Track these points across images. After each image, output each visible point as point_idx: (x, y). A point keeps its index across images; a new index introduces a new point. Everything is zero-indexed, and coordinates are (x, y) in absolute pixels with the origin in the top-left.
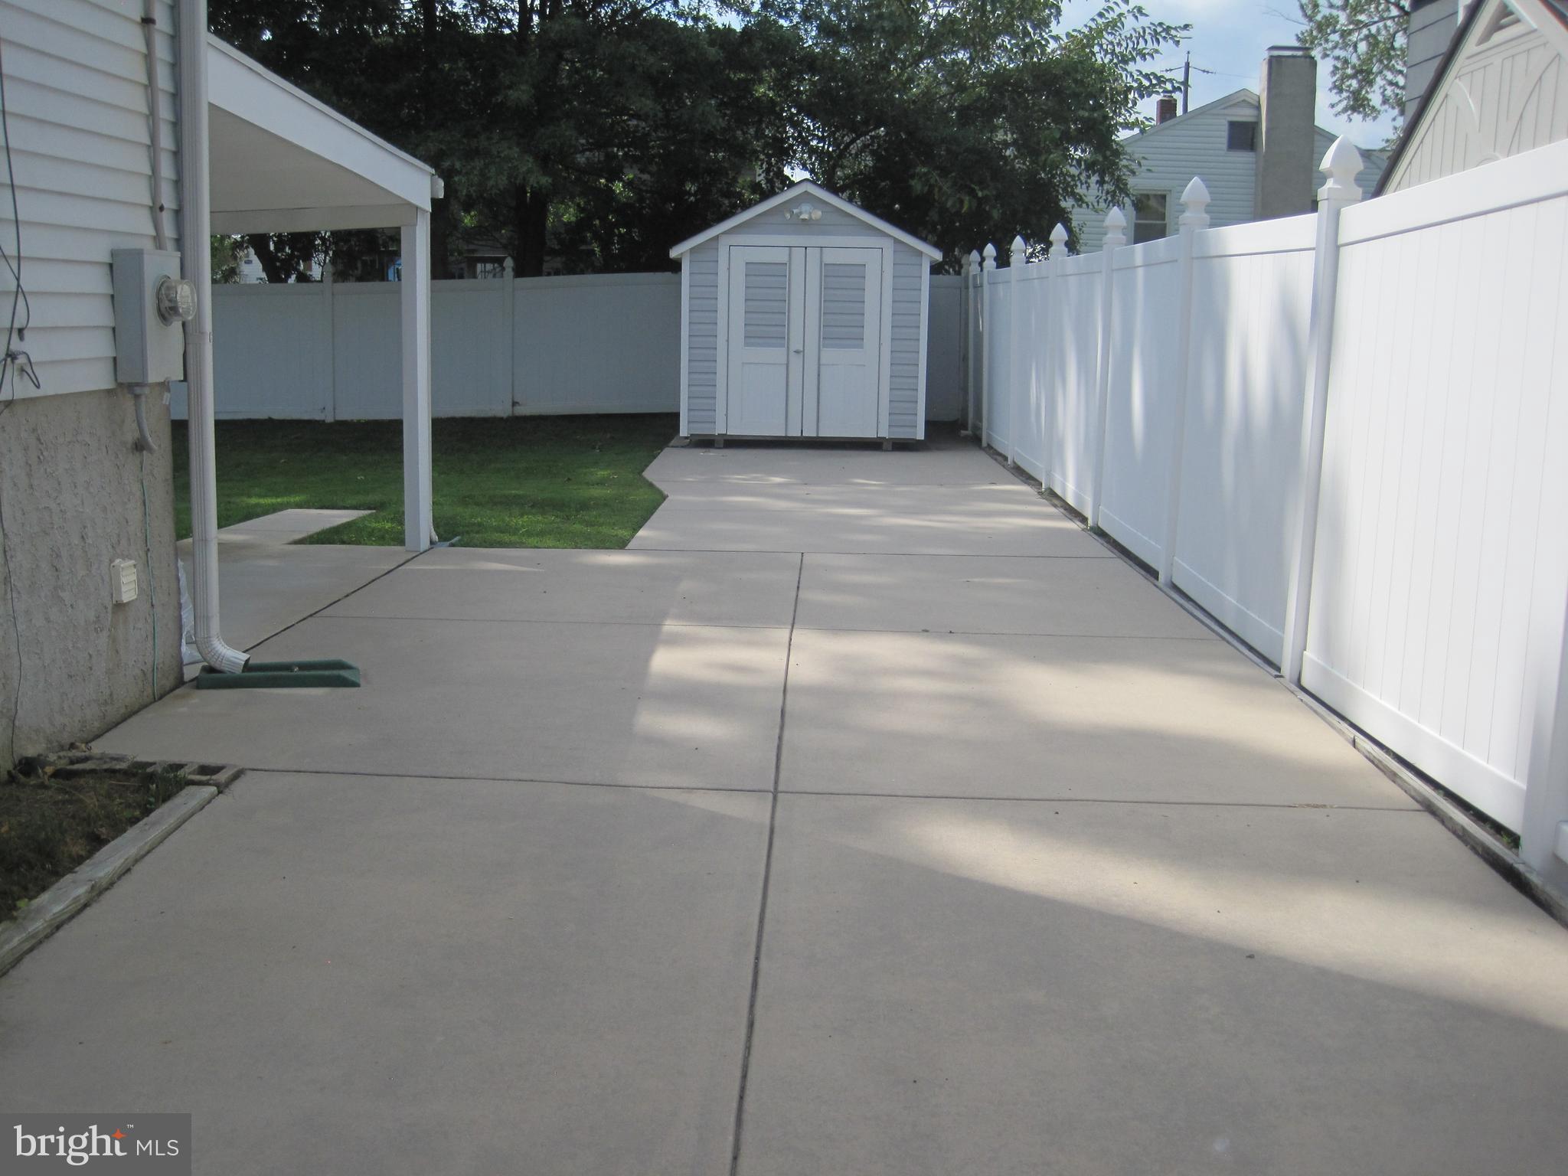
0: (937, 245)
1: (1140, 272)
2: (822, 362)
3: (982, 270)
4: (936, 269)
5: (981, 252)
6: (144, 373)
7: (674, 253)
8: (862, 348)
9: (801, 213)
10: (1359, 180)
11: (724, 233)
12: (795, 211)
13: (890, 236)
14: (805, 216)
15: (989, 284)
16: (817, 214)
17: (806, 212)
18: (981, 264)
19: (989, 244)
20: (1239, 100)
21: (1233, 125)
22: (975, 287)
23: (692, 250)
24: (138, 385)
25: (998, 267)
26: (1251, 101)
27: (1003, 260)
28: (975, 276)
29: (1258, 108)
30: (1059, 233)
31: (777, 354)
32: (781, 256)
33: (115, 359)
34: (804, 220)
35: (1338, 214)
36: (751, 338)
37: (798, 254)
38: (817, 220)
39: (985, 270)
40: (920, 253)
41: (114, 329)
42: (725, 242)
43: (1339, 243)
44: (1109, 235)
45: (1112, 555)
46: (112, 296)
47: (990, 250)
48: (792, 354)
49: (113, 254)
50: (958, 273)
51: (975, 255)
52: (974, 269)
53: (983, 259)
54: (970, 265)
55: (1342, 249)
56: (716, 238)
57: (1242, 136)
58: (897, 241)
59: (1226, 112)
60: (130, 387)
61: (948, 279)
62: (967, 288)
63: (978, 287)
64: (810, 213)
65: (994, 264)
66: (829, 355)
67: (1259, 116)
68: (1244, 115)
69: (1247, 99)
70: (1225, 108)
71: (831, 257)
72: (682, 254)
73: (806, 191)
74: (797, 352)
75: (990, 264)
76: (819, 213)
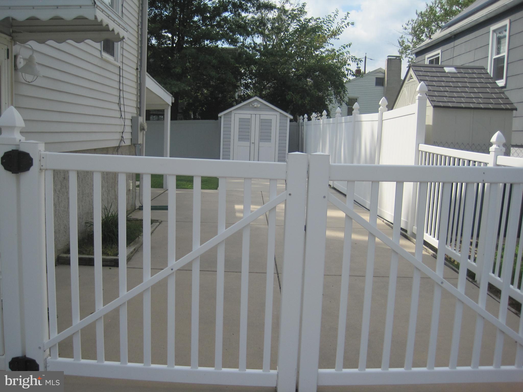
0: (291, 114)
1: (344, 124)
2: (260, 146)
3: (303, 121)
4: (291, 121)
5: (303, 116)
6: (138, 142)
7: (219, 115)
8: (270, 142)
9: (254, 105)
10: (387, 106)
11: (233, 110)
12: (253, 104)
13: (279, 112)
14: (256, 106)
15: (306, 125)
16: (259, 105)
17: (256, 104)
18: (303, 120)
19: (306, 114)
20: (379, 71)
21: (377, 78)
22: (302, 126)
23: (224, 115)
24: (136, 144)
25: (308, 121)
26: (383, 72)
27: (309, 119)
28: (301, 123)
29: (385, 73)
30: (325, 112)
31: (247, 143)
32: (249, 117)
33: (131, 139)
34: (255, 107)
35: (383, 113)
36: (240, 139)
37: (253, 116)
38: (259, 107)
39: (305, 121)
40: (287, 117)
41: (131, 133)
42: (233, 112)
43: (383, 120)
44: (337, 114)
45: (336, 193)
46: (131, 126)
47: (306, 116)
48: (251, 143)
49: (132, 117)
50: (297, 122)
51: (301, 117)
52: (301, 121)
53: (304, 118)
54: (300, 120)
55: (383, 121)
56: (231, 111)
57: (380, 82)
58: (280, 113)
59: (375, 74)
60: (134, 145)
61: (294, 123)
62: (299, 126)
63: (302, 125)
64: (257, 105)
65: (307, 120)
66: (262, 144)
67: (385, 76)
68: (380, 75)
69: (381, 71)
70: (375, 73)
71: (262, 117)
72: (221, 116)
73: (256, 99)
74: (253, 143)
75: (306, 120)
76: (260, 105)
